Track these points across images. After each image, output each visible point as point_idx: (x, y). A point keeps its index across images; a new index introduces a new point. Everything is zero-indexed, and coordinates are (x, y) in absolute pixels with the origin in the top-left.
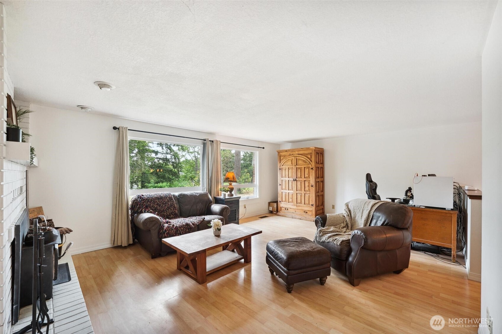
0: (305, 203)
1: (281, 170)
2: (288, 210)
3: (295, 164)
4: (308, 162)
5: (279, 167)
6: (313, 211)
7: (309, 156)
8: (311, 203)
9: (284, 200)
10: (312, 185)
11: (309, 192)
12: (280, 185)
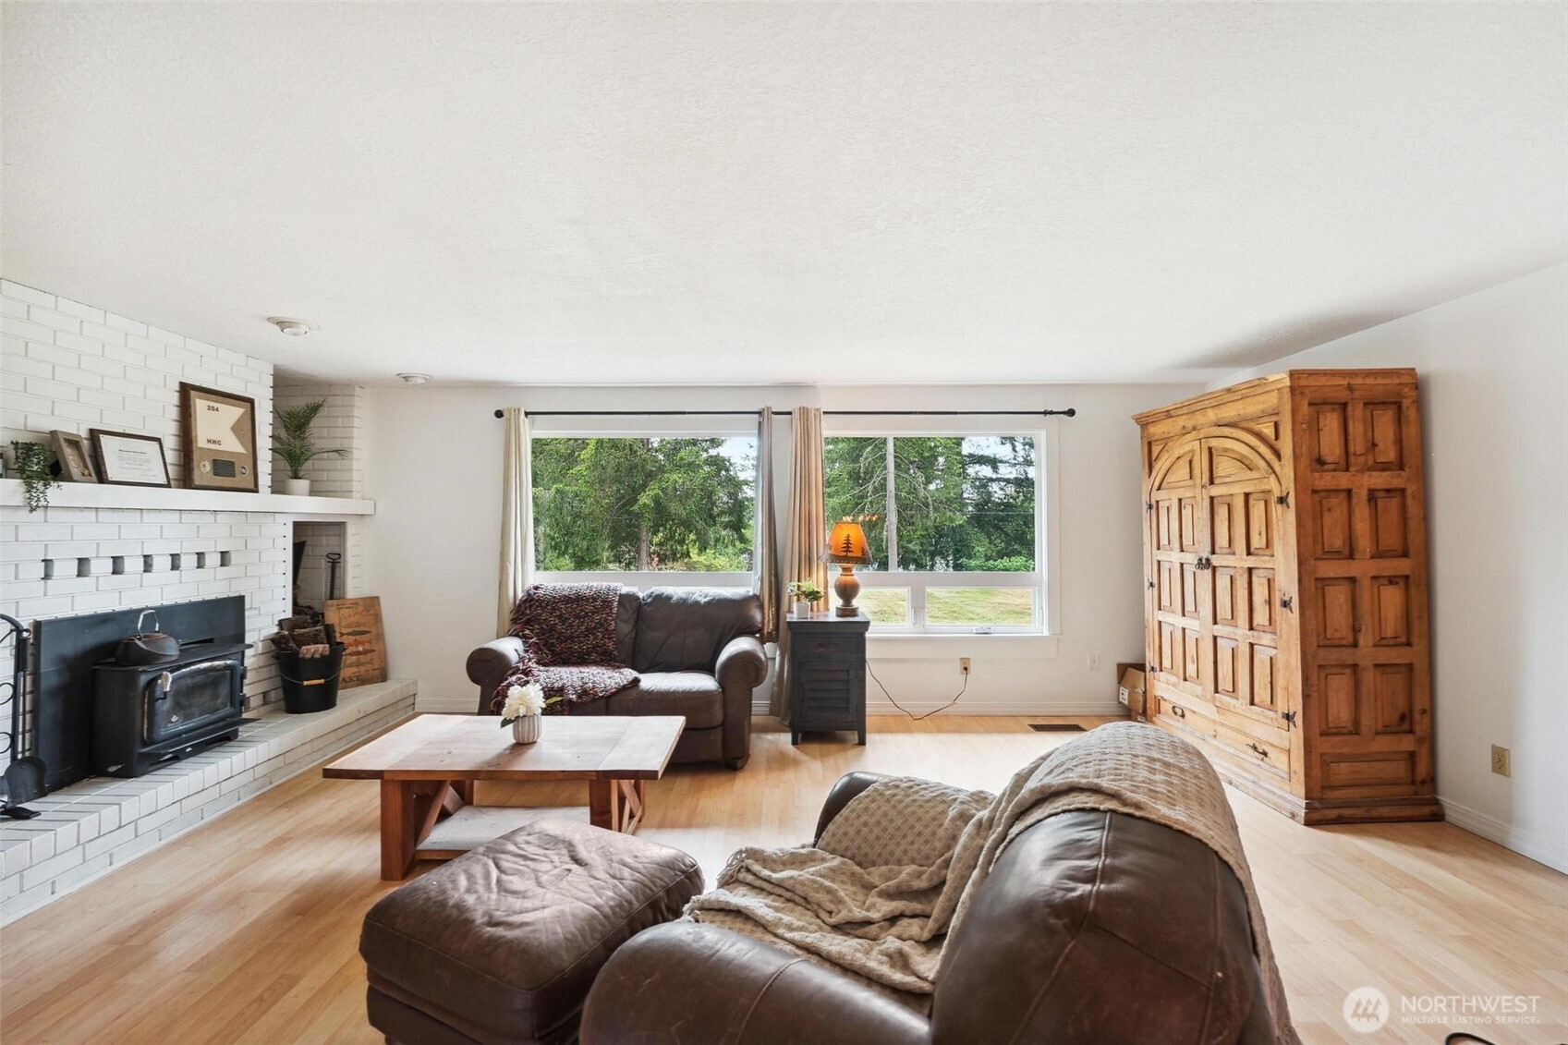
0: (1256, 700)
1: (1154, 511)
2: (1183, 716)
3: (1206, 479)
4: (1262, 464)
5: (1145, 498)
6: (1293, 752)
7: (1268, 431)
8: (1282, 706)
9: (1166, 663)
10: (1287, 598)
11: (1269, 636)
12: (1152, 585)
